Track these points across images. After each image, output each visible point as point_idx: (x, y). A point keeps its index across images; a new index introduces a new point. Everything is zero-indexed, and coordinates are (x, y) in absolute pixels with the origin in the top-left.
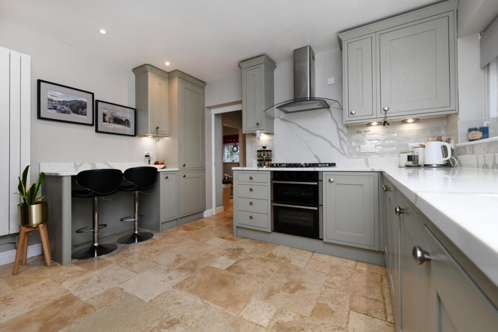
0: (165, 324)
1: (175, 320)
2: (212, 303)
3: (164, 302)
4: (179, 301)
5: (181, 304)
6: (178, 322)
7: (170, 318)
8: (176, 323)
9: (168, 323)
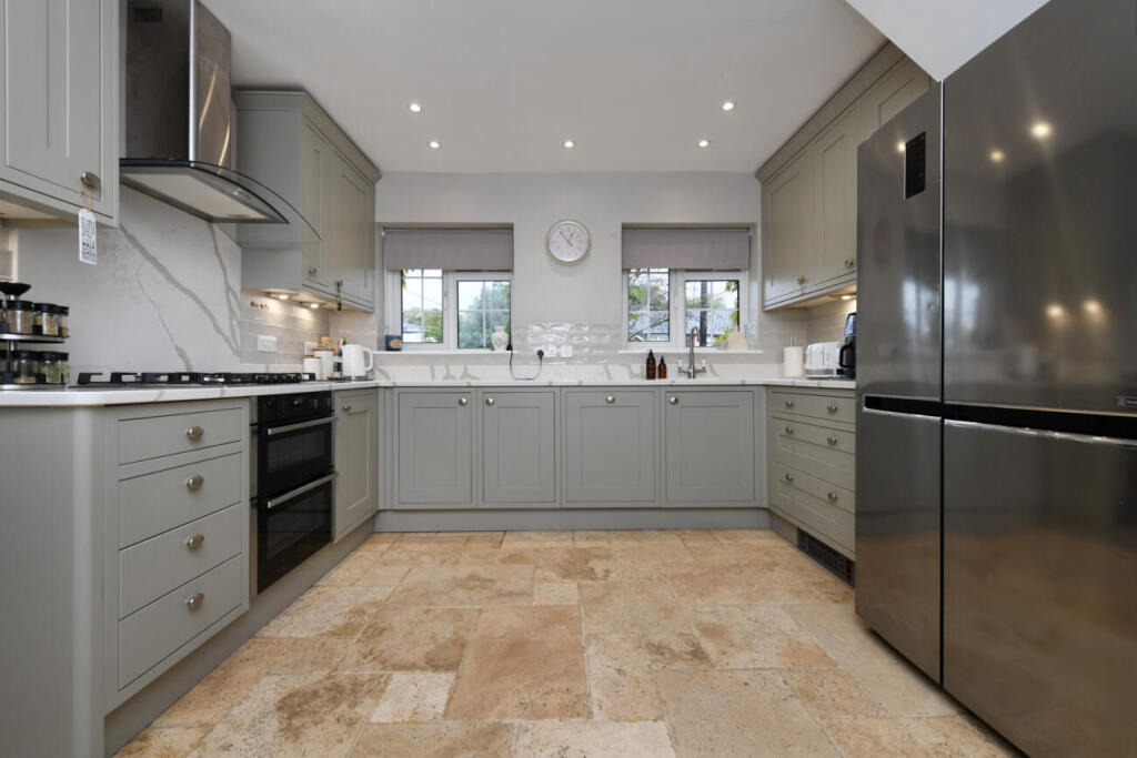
0: (668, 656)
1: (651, 652)
2: (580, 633)
3: (639, 692)
4: (616, 676)
5: (618, 666)
6: (649, 645)
7: (654, 657)
8: (653, 645)
9: (662, 654)
